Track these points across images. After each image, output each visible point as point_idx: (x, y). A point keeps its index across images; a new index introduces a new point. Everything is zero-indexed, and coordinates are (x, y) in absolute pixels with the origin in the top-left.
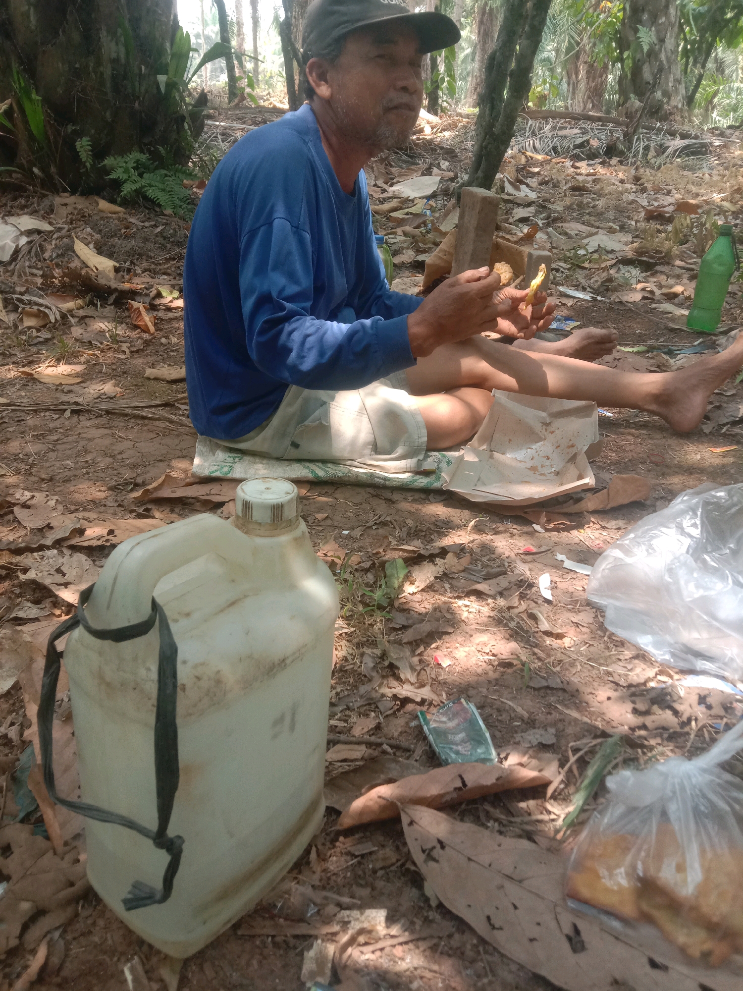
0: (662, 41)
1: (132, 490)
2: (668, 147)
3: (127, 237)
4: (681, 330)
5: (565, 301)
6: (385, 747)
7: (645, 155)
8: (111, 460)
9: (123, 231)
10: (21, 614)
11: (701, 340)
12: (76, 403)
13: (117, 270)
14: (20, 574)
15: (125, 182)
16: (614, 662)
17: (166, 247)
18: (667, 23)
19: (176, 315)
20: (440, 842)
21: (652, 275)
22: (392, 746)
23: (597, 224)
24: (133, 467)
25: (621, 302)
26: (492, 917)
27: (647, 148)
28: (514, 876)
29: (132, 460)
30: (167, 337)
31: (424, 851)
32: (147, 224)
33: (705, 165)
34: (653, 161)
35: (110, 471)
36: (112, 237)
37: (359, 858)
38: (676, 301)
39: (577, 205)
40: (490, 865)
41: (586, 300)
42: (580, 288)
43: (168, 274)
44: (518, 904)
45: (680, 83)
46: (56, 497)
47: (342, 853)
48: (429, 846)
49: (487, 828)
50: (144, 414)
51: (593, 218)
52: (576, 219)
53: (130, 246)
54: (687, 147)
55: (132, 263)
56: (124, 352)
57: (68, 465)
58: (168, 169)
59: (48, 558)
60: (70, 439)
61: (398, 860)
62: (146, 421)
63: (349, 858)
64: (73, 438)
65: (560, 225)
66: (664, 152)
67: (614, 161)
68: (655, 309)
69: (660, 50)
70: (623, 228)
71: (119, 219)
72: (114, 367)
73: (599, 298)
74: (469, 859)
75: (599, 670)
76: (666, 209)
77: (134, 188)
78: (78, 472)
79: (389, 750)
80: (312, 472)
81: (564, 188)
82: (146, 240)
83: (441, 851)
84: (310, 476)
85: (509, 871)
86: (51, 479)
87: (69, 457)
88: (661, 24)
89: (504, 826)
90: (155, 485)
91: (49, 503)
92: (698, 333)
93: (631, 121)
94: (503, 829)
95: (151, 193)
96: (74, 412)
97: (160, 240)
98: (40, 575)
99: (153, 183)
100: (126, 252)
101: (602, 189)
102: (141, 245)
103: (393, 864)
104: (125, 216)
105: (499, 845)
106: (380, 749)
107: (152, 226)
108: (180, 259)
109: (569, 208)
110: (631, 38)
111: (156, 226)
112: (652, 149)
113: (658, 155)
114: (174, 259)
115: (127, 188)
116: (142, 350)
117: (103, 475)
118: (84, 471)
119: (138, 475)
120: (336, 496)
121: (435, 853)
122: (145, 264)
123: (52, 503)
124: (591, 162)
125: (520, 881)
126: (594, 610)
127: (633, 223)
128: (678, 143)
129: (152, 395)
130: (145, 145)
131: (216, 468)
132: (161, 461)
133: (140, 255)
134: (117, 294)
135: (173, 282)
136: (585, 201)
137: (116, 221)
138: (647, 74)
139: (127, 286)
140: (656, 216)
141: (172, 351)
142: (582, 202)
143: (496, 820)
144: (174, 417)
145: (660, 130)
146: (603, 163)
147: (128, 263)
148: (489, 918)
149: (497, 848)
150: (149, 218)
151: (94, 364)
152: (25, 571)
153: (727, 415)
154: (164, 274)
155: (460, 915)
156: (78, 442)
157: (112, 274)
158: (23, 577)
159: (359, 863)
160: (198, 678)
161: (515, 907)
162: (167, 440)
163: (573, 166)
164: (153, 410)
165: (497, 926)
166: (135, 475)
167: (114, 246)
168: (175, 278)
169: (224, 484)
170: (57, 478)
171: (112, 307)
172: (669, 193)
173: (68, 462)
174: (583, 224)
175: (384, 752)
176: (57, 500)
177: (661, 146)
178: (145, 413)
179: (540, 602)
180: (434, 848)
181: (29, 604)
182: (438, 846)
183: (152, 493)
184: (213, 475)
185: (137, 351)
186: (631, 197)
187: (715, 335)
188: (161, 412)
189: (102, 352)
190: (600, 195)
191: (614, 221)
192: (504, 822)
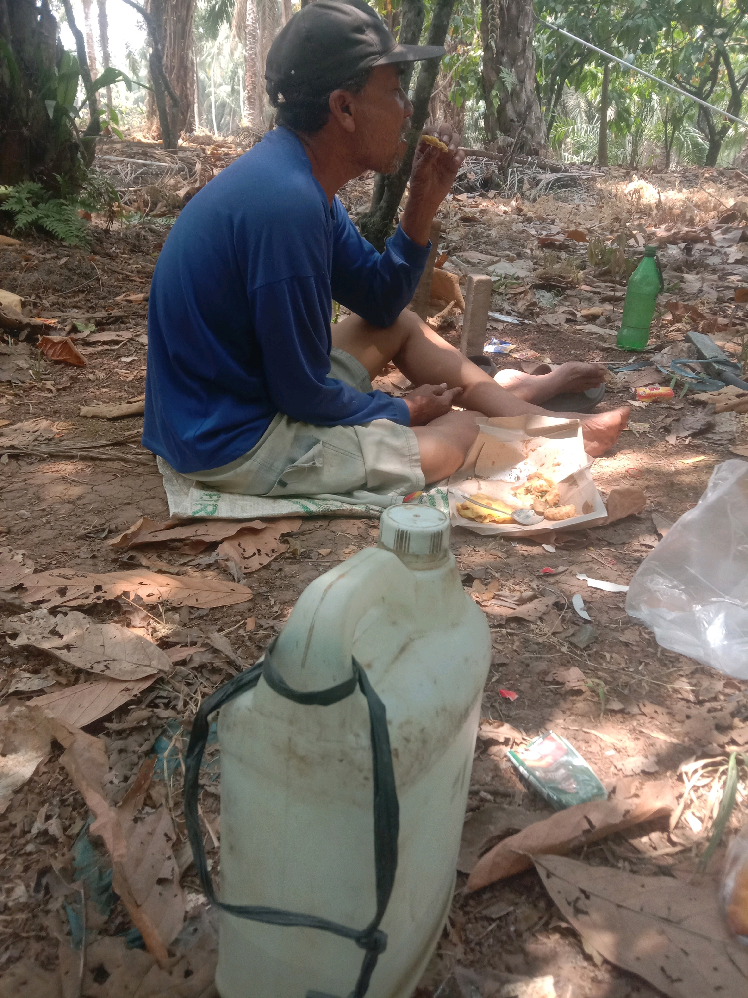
0: (522, 82)
1: (105, 538)
2: (540, 180)
3: (30, 269)
4: (613, 350)
5: (495, 325)
6: (483, 794)
7: (520, 188)
8: (71, 506)
9: (24, 263)
10: (22, 687)
11: (634, 358)
12: (12, 447)
13: (23, 304)
14: (8, 640)
15: (19, 212)
16: (677, 679)
17: (72, 280)
18: (525, 66)
19: (96, 349)
20: (583, 892)
21: (565, 299)
22: (491, 793)
23: (494, 252)
24: (98, 512)
25: (547, 325)
26: (666, 968)
27: (521, 181)
28: (671, 918)
29: (95, 505)
30: (94, 373)
31: (569, 904)
32: (48, 256)
33: (576, 197)
34: (528, 193)
35: (74, 519)
36: (11, 270)
37: (498, 922)
38: (598, 321)
39: (473, 235)
40: (642, 909)
41: (514, 324)
42: (504, 313)
43: (80, 308)
44: (687, 950)
45: (541, 121)
46: (22, 551)
47: (476, 918)
48: (573, 898)
49: (619, 868)
50: (91, 454)
51: (489, 247)
52: (474, 248)
53: (33, 279)
54: (558, 180)
55: (38, 296)
56: (50, 391)
57: (24, 515)
58: (66, 199)
59: (38, 619)
60: (16, 486)
61: (540, 918)
62: (97, 462)
63: (485, 923)
64: (19, 484)
65: (460, 254)
66: (537, 185)
67: (491, 193)
68: (581, 330)
69: (521, 90)
70: (520, 256)
71: (16, 251)
72: (43, 407)
73: (526, 321)
74: (619, 906)
75: (666, 688)
76: (557, 237)
77: (30, 219)
78: (38, 522)
79: (489, 797)
80: (303, 506)
81: (455, 219)
82: (50, 272)
83: (587, 902)
84: (302, 510)
85: (664, 913)
86: (9, 532)
87: (22, 506)
88: (519, 67)
89: (634, 864)
90: (133, 529)
91: (16, 558)
92: (629, 351)
93: (504, 155)
94: (635, 868)
95: (50, 224)
96: (11, 456)
97: (66, 272)
98: (33, 638)
99: (49, 213)
100: (31, 285)
101: (490, 219)
102: (46, 278)
103: (536, 924)
104: (23, 248)
105: (643, 886)
106: (478, 798)
107: (53, 258)
108: (89, 292)
109: (465, 237)
110: (494, 78)
111: (58, 258)
112: (526, 181)
113: (532, 188)
114: (83, 292)
115: (22, 221)
116: (70, 387)
117: (66, 523)
118: (44, 520)
119: (107, 521)
120: (333, 529)
121: (581, 904)
122: (52, 298)
123: (19, 558)
124: (470, 195)
125: (679, 923)
126: (637, 627)
127: (529, 251)
128: (549, 177)
129: (95, 434)
130: (36, 174)
131: (199, 507)
132: (129, 504)
133: (46, 289)
134: (29, 329)
135: (87, 315)
136: (479, 231)
137: (14, 254)
138: (510, 112)
139: (38, 321)
140: (547, 244)
141: (104, 387)
142: (476, 232)
143: (625, 859)
144: (129, 456)
145: (531, 164)
146: (482, 195)
147: (33, 297)
148: (663, 969)
149: (641, 890)
150: (49, 250)
151: (19, 405)
152: (14, 636)
153: (686, 427)
154: (74, 307)
155: (631, 969)
156: (26, 489)
157: (19, 309)
158: (14, 644)
159: (499, 927)
160: (407, 740)
161: (686, 954)
162: (128, 481)
163: (454, 199)
164: (101, 450)
165: (674, 977)
166: (103, 521)
167: (15, 279)
168: (88, 312)
169: (210, 524)
170: (15, 529)
171: (25, 343)
172: (553, 222)
173: (22, 511)
174: (482, 252)
175: (483, 800)
176: (24, 554)
177: (534, 179)
178: (93, 453)
179: (581, 624)
180: (578, 899)
181: (28, 675)
182: (583, 896)
183: (131, 539)
184: (197, 515)
185: (64, 389)
186: (520, 226)
187: (647, 352)
188: (112, 452)
189: (24, 391)
190: (490, 226)
191: (510, 249)
192: (634, 860)
